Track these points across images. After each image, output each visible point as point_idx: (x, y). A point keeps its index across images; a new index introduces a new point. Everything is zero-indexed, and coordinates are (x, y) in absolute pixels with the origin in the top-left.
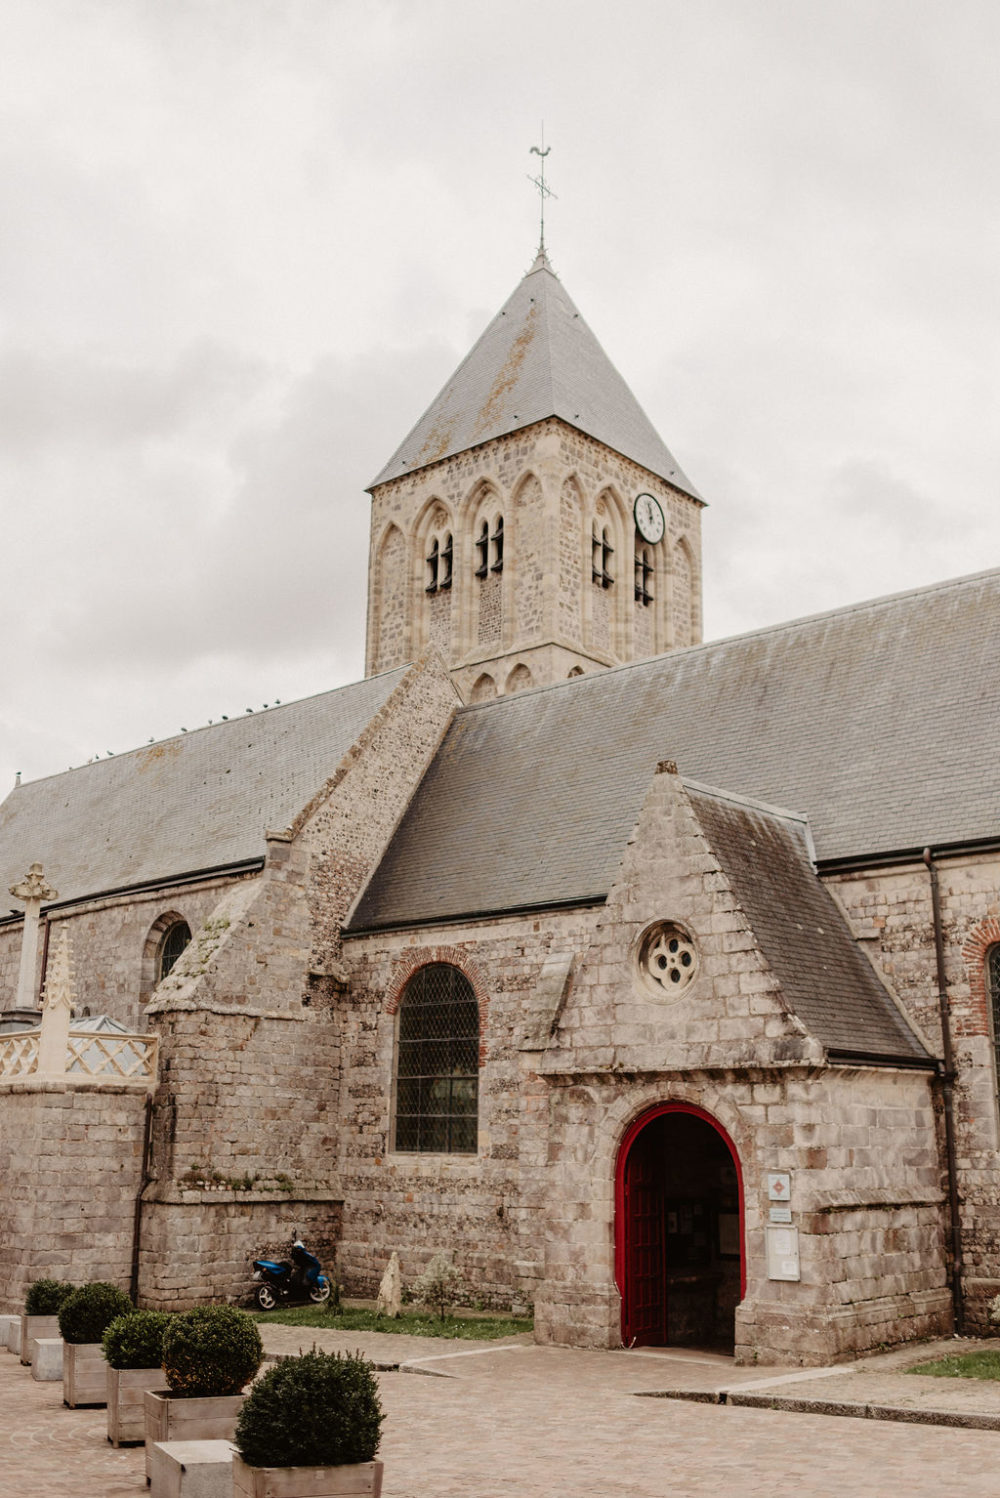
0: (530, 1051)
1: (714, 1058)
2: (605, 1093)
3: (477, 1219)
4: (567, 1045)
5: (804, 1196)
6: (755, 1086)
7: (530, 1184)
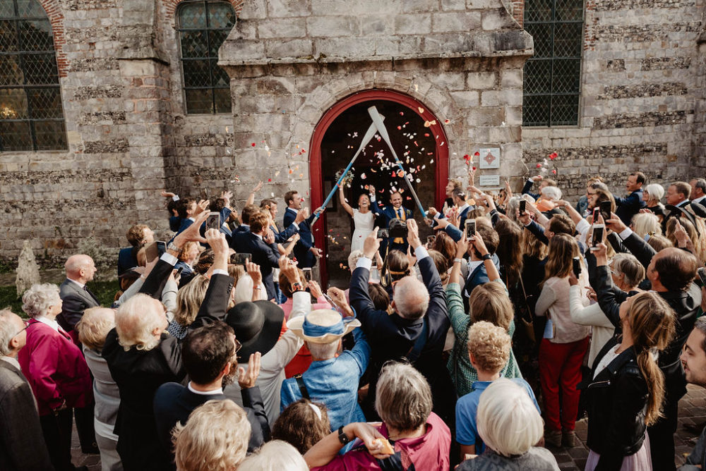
0: (132, 59)
1: (430, 49)
2: (301, 84)
3: (75, 200)
4: (253, 37)
5: (512, 163)
6: (469, 74)
7: (145, 171)
